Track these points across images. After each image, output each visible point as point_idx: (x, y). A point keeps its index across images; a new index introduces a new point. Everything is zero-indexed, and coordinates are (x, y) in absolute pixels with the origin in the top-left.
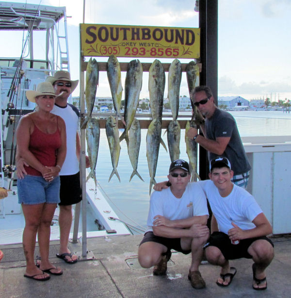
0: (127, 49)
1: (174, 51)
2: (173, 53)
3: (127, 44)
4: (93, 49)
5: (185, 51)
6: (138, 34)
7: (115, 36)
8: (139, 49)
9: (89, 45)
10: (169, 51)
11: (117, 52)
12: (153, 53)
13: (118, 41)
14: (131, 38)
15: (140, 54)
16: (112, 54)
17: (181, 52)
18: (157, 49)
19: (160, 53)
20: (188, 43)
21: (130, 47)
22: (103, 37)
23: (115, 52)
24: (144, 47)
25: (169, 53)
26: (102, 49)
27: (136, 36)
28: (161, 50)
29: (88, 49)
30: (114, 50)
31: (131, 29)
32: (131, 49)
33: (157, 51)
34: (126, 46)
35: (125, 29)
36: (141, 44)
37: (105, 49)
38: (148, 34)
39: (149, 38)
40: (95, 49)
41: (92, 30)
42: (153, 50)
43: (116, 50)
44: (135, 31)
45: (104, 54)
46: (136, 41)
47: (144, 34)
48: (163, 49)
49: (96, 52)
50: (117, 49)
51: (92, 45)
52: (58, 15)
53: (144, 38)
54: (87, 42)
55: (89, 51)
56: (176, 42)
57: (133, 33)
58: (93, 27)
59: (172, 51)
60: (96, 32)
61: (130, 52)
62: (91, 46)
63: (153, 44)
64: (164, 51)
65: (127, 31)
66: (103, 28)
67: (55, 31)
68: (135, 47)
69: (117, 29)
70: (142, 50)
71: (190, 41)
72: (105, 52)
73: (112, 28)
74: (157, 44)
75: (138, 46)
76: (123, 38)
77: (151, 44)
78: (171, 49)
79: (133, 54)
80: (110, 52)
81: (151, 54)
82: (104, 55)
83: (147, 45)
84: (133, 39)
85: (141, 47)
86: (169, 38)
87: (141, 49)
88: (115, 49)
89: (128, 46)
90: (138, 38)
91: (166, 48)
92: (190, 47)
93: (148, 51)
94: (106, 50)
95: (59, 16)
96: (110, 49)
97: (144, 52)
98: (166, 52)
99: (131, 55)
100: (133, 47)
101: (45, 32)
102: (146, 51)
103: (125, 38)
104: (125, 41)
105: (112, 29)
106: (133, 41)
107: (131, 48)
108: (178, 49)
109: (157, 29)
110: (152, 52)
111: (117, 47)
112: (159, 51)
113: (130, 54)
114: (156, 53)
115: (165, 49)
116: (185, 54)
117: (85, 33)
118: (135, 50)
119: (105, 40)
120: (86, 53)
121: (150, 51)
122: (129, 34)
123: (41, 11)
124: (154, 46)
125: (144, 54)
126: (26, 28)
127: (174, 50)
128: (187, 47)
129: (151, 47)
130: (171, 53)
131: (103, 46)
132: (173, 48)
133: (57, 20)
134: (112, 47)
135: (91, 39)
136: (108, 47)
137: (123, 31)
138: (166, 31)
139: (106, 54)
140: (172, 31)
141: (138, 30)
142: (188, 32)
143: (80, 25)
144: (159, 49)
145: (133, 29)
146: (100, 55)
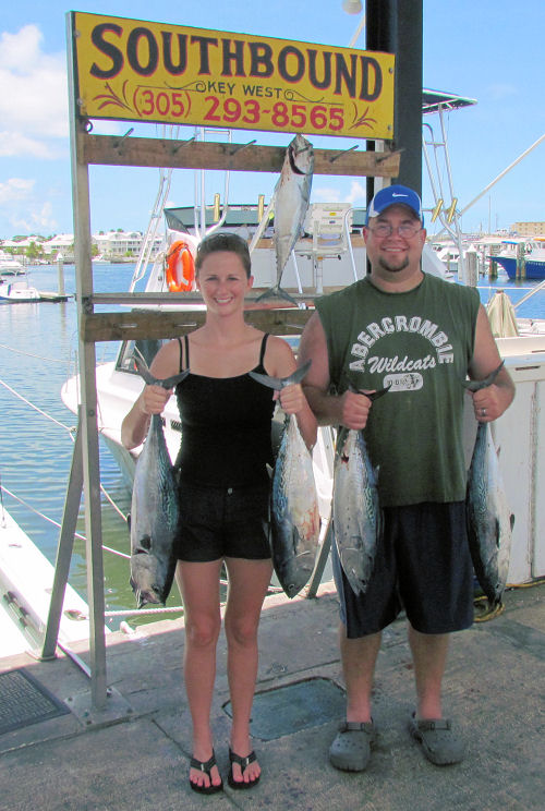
0: (211, 102)
1: (332, 116)
2: (329, 121)
3: (211, 86)
4: (115, 97)
5: (360, 116)
6: (239, 57)
7: (176, 62)
8: (242, 105)
9: (103, 82)
10: (320, 115)
11: (182, 110)
12: (280, 119)
13: (184, 75)
14: (220, 68)
15: (246, 119)
16: (170, 114)
17: (348, 120)
18: (289, 105)
19: (298, 120)
20: (365, 96)
21: (218, 96)
22: (144, 61)
23: (177, 109)
24: (254, 98)
25: (319, 121)
26: (139, 95)
27: (233, 63)
28: (299, 110)
29: (98, 97)
30: (175, 103)
31: (220, 44)
32: (222, 102)
33: (289, 113)
34: (207, 94)
35: (204, 42)
36: (247, 90)
37: (148, 97)
38: (266, 60)
39: (268, 73)
40: (120, 96)
41: (108, 37)
42: (280, 109)
43: (180, 103)
44: (233, 49)
45: (145, 112)
46: (233, 80)
47: (256, 60)
48: (304, 108)
49: (120, 104)
50: (184, 100)
51: (110, 81)
53: (254, 72)
54: (96, 71)
55: (100, 101)
56: (338, 91)
57: (227, 56)
58: (113, 25)
59: (327, 114)
60: (121, 44)
61: (220, 112)
62: (108, 87)
63: (278, 90)
64: (308, 114)
65: (211, 47)
66: (141, 30)
68: (233, 96)
69: (182, 39)
70: (251, 107)
71: (371, 91)
72: (148, 107)
73: (167, 32)
74: (288, 91)
75: (239, 95)
76: (198, 67)
77: (275, 93)
78: (325, 110)
79: (225, 118)
80: (163, 110)
81: (275, 122)
82: (145, 117)
83: (263, 93)
84: (226, 71)
85: (249, 97)
86: (321, 78)
87: (247, 103)
88: (177, 99)
89: (212, 93)
90: (240, 72)
91: (313, 105)
92: (370, 105)
93: (267, 112)
94: (151, 101)
96: (163, 99)
97: (255, 112)
98: (313, 116)
99: (223, 122)
100: (227, 96)
102: (260, 112)
103: (205, 69)
104: (205, 78)
105: (166, 36)
106: (227, 80)
107: (222, 99)
108: (342, 111)
109: (289, 48)
110: (278, 113)
111: (182, 92)
112: (295, 113)
113: (217, 118)
114: (287, 118)
115: (310, 107)
116: (358, 125)
117: (86, 42)
118: (232, 107)
119: (149, 71)
120: (91, 108)
121: (273, 113)
122: (216, 54)
124: (282, 99)
125: (257, 119)
127: (333, 111)
128: (362, 105)
129: (274, 100)
130: (325, 120)
131: (143, 89)
132: (328, 107)
134: (169, 93)
135: (107, 64)
136: (156, 93)
137: (197, 45)
138: (312, 54)
139: (151, 112)
140: (327, 56)
141: (239, 45)
142: (366, 61)
143: (74, 13)
144: (294, 108)
145: (226, 43)
146: (136, 116)
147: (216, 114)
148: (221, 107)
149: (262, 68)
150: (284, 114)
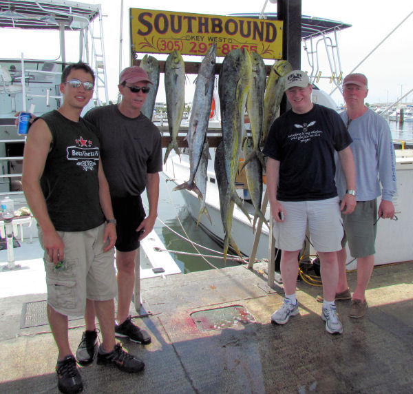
0: (193, 45)
1: (251, 49)
3: (193, 37)
4: (148, 43)
5: (265, 48)
6: (206, 24)
7: (176, 27)
8: (207, 45)
9: (143, 37)
11: (179, 48)
12: (226, 51)
13: (180, 33)
14: (197, 30)
16: (173, 50)
17: (259, 51)
18: (230, 45)
20: (268, 40)
21: (196, 42)
22: (162, 27)
23: (177, 48)
24: (213, 42)
26: (159, 43)
27: (203, 28)
28: (235, 47)
29: (141, 43)
30: (176, 45)
31: (197, 19)
33: (230, 49)
34: (191, 41)
35: (190, 18)
36: (210, 39)
37: (163, 43)
38: (219, 26)
39: (220, 31)
40: (151, 43)
41: (146, 18)
42: (226, 47)
43: (177, 45)
44: (203, 21)
45: (162, 49)
46: (203, 34)
47: (214, 26)
48: (237, 46)
49: (150, 46)
50: (180, 44)
51: (147, 37)
52: (92, 14)
53: (214, 31)
54: (140, 33)
55: (142, 45)
56: (254, 38)
57: (200, 24)
58: (148, 13)
60: (152, 21)
61: (197, 48)
62: (145, 39)
63: (225, 38)
65: (193, 21)
66: (160, 15)
67: (89, 31)
68: (203, 42)
69: (180, 18)
71: (271, 38)
72: (163, 47)
73: (173, 15)
74: (230, 39)
75: (206, 41)
76: (187, 30)
77: (223, 40)
78: (248, 47)
79: (199, 51)
80: (170, 48)
81: (223, 52)
82: (162, 51)
83: (218, 40)
84: (200, 31)
85: (211, 42)
86: (246, 32)
87: (209, 45)
88: (177, 43)
89: (193, 40)
90: (207, 31)
91: (242, 45)
92: (271, 44)
93: (219, 48)
94: (165, 45)
95: (94, 16)
96: (170, 44)
99: (198, 53)
100: (201, 42)
101: (78, 32)
103: (190, 30)
104: (190, 34)
105: (172, 17)
106: (200, 35)
107: (198, 43)
108: (256, 47)
109: (230, 20)
111: (179, 41)
112: (233, 48)
113: (195, 52)
115: (240, 46)
116: (264, 53)
117: (136, 21)
118: (203, 46)
119: (164, 32)
120: (138, 48)
121: (222, 48)
122: (195, 24)
123: (72, 8)
124: (227, 42)
126: (57, 28)
127: (251, 47)
128: (266, 44)
129: (223, 43)
131: (160, 40)
132: (249, 46)
133: (91, 19)
134: (173, 41)
135: (145, 29)
136: (167, 41)
137: (186, 20)
138: (242, 22)
139: (165, 49)
140: (249, 23)
141: (207, 19)
142: (268, 25)
143: (131, 9)
144: (233, 46)
145: (200, 19)
146: (158, 51)
147: (195, 50)
148: (197, 46)
149: (217, 29)
150: (228, 49)
